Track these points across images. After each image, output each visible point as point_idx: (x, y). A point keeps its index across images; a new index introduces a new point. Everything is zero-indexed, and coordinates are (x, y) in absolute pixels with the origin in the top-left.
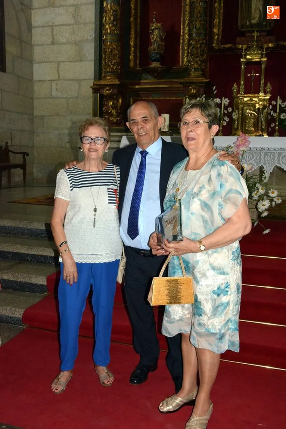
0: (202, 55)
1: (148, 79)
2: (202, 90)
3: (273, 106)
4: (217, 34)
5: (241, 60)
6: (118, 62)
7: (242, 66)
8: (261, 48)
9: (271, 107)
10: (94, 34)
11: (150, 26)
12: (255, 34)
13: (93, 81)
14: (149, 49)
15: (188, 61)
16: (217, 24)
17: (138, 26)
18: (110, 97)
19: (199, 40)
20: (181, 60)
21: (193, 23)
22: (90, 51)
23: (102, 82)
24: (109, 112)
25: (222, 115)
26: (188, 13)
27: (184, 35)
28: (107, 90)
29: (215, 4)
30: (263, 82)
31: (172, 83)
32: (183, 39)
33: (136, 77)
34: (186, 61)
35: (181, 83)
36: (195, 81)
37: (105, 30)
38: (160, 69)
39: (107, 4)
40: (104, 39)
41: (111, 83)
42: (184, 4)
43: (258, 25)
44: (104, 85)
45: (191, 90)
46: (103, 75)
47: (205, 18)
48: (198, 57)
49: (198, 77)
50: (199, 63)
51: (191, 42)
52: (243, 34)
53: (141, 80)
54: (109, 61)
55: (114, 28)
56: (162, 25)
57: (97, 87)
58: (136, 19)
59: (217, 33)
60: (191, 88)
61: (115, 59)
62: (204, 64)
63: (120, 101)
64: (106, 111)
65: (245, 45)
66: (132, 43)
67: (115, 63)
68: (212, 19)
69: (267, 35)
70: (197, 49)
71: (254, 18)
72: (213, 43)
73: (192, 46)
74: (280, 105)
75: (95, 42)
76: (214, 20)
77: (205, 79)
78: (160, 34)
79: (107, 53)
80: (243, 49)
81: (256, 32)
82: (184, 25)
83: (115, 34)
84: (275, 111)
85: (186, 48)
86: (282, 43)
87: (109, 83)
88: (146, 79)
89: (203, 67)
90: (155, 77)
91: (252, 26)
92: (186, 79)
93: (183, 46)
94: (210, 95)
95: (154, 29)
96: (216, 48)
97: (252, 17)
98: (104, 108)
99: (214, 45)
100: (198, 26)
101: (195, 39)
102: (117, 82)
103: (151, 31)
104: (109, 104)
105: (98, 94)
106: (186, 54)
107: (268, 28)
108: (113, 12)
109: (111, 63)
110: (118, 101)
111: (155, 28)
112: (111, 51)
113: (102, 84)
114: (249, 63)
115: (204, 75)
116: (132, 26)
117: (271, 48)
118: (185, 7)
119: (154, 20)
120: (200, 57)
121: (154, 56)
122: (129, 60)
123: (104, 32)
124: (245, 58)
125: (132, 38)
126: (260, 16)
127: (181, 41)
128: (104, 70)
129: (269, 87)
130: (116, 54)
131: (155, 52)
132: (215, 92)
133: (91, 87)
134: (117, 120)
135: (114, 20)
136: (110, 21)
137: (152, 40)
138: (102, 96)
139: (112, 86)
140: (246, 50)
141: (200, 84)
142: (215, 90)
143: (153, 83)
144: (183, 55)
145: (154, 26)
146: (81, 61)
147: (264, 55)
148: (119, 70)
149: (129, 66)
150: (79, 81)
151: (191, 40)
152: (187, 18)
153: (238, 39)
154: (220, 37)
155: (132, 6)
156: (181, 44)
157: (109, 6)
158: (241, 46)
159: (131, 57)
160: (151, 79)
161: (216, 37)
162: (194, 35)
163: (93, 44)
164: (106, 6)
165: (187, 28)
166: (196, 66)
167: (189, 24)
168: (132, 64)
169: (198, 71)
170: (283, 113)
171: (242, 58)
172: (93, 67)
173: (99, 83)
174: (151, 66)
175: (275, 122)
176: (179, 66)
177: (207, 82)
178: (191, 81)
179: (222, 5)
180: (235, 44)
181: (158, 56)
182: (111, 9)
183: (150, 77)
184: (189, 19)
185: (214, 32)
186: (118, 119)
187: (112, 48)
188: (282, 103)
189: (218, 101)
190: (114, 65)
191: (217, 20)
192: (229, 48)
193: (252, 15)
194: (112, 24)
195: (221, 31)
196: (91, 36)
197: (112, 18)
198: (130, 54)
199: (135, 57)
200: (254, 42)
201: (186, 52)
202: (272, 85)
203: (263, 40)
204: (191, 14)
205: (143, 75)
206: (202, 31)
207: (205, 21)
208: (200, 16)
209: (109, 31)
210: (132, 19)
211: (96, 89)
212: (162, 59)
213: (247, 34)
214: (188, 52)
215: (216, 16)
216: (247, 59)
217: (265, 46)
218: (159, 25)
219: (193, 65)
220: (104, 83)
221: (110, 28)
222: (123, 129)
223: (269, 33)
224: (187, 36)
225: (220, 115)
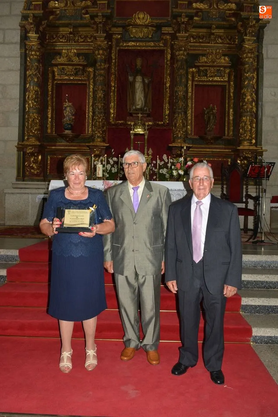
0: (103, 127)
1: (62, 142)
2: (103, 152)
3: (154, 164)
4: (112, 114)
5: (131, 132)
6: (39, 128)
7: (132, 136)
8: (144, 125)
9: (152, 165)
10: (18, 107)
11: (63, 105)
12: (140, 115)
13: (17, 142)
14: (62, 121)
15: (93, 131)
16: (113, 106)
17: (54, 104)
18: (32, 154)
19: (101, 116)
20: (87, 130)
21: (97, 104)
22: (15, 119)
23: (26, 143)
24: (31, 165)
25: (119, 170)
26: (92, 98)
27: (89, 113)
28: (30, 149)
29: (111, 93)
30: (146, 148)
31: (80, 146)
32: (88, 115)
33: (53, 140)
34: (91, 131)
35: (88, 146)
36: (98, 145)
37: (29, 105)
38: (71, 135)
39: (30, 85)
40: (27, 111)
41: (33, 144)
42: (89, 91)
43: (141, 109)
44: (27, 145)
45: (95, 151)
46: (26, 138)
47: (104, 102)
48: (100, 128)
49: (101, 142)
50: (101, 132)
51: (95, 117)
52: (131, 115)
53: (56, 142)
54: (31, 127)
55: (35, 103)
56: (73, 104)
57: (21, 146)
58: (52, 98)
59: (113, 112)
60: (95, 149)
61: (36, 126)
62: (104, 133)
63: (40, 157)
64: (28, 165)
65: (133, 122)
66: (50, 116)
67: (36, 129)
68: (109, 103)
69: (147, 116)
70: (99, 122)
71: (138, 105)
72: (110, 119)
73: (95, 121)
74: (159, 164)
75: (20, 113)
76: (111, 104)
77: (106, 144)
78: (71, 110)
79: (30, 122)
80: (131, 125)
81: (140, 114)
82: (88, 105)
83: (36, 108)
84: (156, 168)
85: (91, 122)
86: (158, 122)
87: (31, 144)
88: (59, 142)
89: (104, 136)
90: (67, 141)
91: (137, 110)
92: (91, 143)
93: (88, 120)
94: (110, 156)
95: (66, 107)
96: (113, 123)
97: (137, 104)
98: (26, 163)
99: (111, 121)
100: (100, 107)
101: (98, 116)
102: (38, 143)
103: (64, 108)
104: (31, 160)
105: (22, 152)
106: (90, 126)
107: (148, 112)
108: (35, 92)
109: (33, 129)
110: (38, 158)
111: (68, 106)
112: (33, 120)
113: (25, 144)
114: (136, 135)
115: (104, 141)
116: (50, 103)
117: (150, 125)
118: (89, 94)
119: (66, 100)
120: (102, 128)
121: (66, 126)
122: (47, 128)
123: (27, 105)
124: (134, 130)
125: (49, 112)
126: (142, 103)
127: (87, 117)
128: (26, 134)
129: (150, 151)
130: (37, 122)
131: (67, 123)
132: (113, 153)
133: (16, 147)
134: (37, 172)
135: (35, 98)
136: (32, 98)
137: (65, 115)
138: (25, 154)
139: (34, 146)
140: (134, 125)
141: (102, 147)
142: (113, 152)
143: (66, 146)
144: (88, 127)
145: (67, 104)
146: (7, 126)
147: (146, 130)
148: (40, 135)
149: (47, 133)
150: (5, 141)
151: (95, 116)
152: (91, 101)
153: (128, 118)
154: (115, 116)
155: (50, 89)
156: (87, 119)
157: (32, 88)
158: (129, 123)
159: (48, 126)
160: (64, 142)
161: (112, 115)
162: (97, 113)
163: (18, 114)
164: (29, 87)
165: (91, 108)
166: (99, 135)
167: (93, 105)
168: (49, 131)
169: (100, 138)
170: (161, 169)
171: (131, 130)
172: (18, 132)
173: (23, 143)
174: (64, 133)
175: (156, 176)
176: (85, 134)
177: (108, 146)
178: (95, 145)
179: (116, 94)
180: (126, 120)
181: (70, 126)
182: (33, 90)
183: (63, 141)
184: (93, 102)
185: (110, 112)
186: (39, 171)
187: (34, 118)
188: (160, 162)
189: (115, 160)
190: (35, 131)
191: (112, 104)
192: (122, 123)
193: (137, 103)
194: (34, 100)
195: (115, 111)
196: (15, 108)
197: (34, 96)
198: (48, 124)
199: (52, 126)
200: (139, 120)
201: (91, 124)
202: (153, 150)
203: (145, 119)
204: (94, 98)
205: (58, 139)
206: (102, 111)
207: (104, 103)
208: (101, 100)
209: (31, 105)
210: (49, 98)
211: (21, 148)
212: (72, 129)
213: (134, 115)
214: (92, 125)
215: (112, 101)
216: (135, 132)
217: (147, 124)
218: (70, 104)
219: (97, 133)
220: (27, 143)
221: (33, 103)
222: (42, 179)
223: (149, 115)
224: (91, 113)
225: (118, 170)
